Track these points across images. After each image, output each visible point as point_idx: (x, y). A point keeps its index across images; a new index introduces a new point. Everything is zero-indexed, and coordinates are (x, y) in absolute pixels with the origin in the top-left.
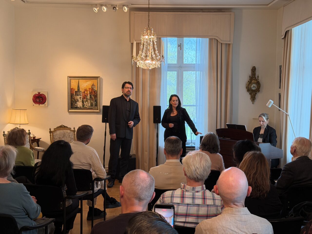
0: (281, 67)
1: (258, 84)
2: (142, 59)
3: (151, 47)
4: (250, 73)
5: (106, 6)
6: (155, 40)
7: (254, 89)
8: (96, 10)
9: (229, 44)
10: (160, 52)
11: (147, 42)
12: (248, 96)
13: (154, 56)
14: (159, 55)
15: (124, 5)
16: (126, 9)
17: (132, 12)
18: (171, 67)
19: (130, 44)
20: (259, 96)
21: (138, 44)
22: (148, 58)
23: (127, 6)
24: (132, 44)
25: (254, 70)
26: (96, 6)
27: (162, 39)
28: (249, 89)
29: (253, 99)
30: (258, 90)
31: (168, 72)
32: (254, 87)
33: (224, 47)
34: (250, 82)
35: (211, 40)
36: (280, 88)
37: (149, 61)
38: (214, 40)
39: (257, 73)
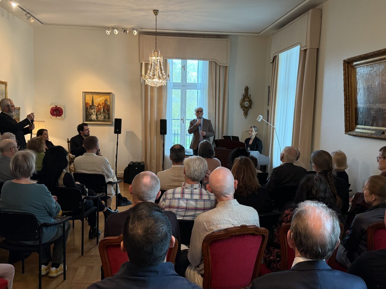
0: (269, 87)
1: (250, 101)
2: (150, 78)
3: (158, 67)
4: (243, 92)
5: (117, 29)
6: (162, 61)
7: (247, 106)
8: (108, 32)
9: (226, 67)
10: (166, 72)
11: (154, 63)
12: (241, 112)
13: (161, 75)
14: (165, 75)
15: (134, 29)
16: (136, 33)
17: (141, 35)
18: (176, 86)
19: (139, 65)
20: (251, 112)
21: (147, 65)
22: (155, 77)
23: (137, 30)
24: (142, 64)
25: (247, 89)
26: (108, 28)
27: (168, 60)
28: (242, 106)
29: (246, 114)
30: (250, 107)
31: (174, 90)
32: (246, 104)
33: (222, 69)
34: (243, 100)
35: (211, 63)
36: (268, 105)
37: (156, 80)
38: (213, 63)
39: (250, 92)
